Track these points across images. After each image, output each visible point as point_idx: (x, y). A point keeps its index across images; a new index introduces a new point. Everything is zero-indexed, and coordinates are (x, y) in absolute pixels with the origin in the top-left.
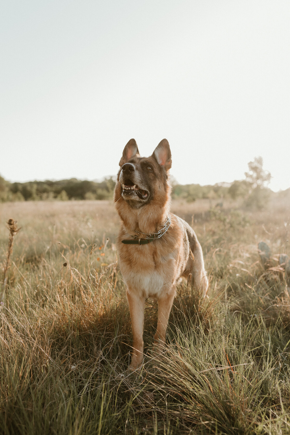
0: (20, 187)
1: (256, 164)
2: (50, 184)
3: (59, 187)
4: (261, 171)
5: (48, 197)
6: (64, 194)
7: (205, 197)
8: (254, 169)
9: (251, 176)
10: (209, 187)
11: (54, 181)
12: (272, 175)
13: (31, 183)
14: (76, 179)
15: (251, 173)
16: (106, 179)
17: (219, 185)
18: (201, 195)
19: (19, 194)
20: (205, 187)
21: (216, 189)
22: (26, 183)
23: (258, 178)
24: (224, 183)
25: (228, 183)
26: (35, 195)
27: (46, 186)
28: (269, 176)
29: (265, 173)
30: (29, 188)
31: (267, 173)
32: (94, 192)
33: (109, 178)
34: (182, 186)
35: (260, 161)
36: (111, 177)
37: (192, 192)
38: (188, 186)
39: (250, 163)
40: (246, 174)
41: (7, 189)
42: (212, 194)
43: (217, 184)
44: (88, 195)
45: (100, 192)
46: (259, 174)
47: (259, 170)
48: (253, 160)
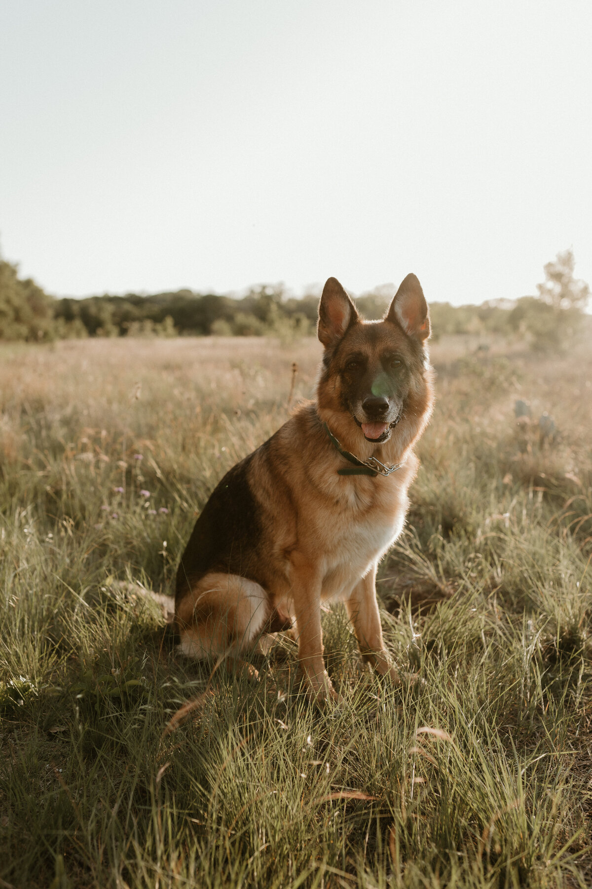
0: (75, 308)
1: (559, 268)
2: (136, 301)
3: (156, 309)
4: (570, 280)
5: (141, 330)
6: (169, 321)
7: (460, 331)
8: (557, 277)
9: (550, 292)
10: (470, 310)
11: (144, 295)
13: (96, 300)
14: (188, 291)
15: (550, 285)
16: (252, 292)
17: (493, 305)
18: (450, 327)
19: (78, 323)
20: (462, 309)
21: (485, 313)
22: (87, 300)
23: (562, 296)
24: (502, 300)
25: (509, 301)
26: (110, 326)
27: (127, 307)
28: (585, 290)
29: (576, 288)
30: (93, 310)
31: (581, 285)
32: (230, 318)
33: (258, 290)
35: (567, 260)
36: (264, 287)
39: (549, 266)
40: (540, 287)
41: (50, 313)
42: (474, 324)
43: (486, 303)
44: (219, 325)
45: (241, 318)
46: (565, 286)
47: (565, 280)
48: (553, 259)
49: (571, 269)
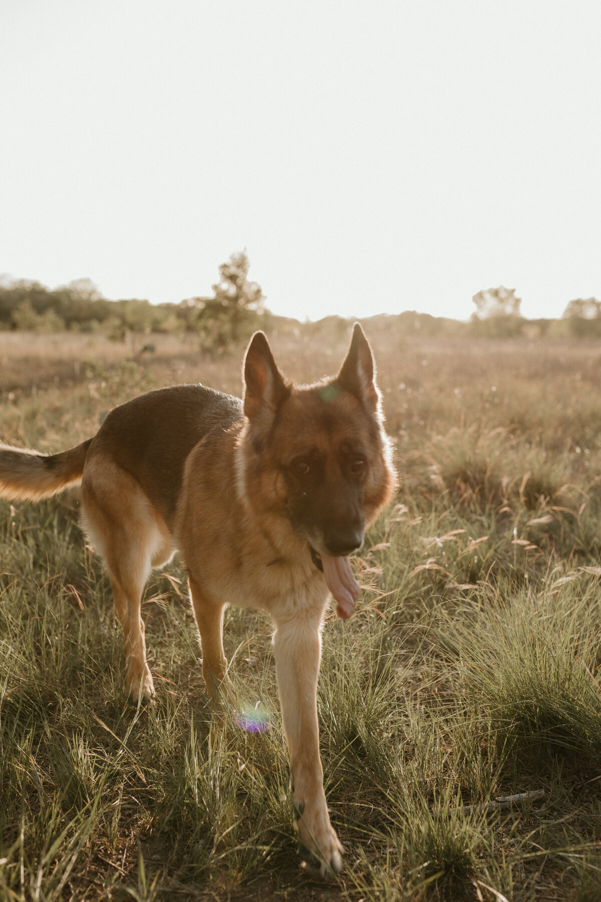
1: (233, 270)
4: (244, 282)
8: (232, 278)
9: (225, 293)
10: (169, 308)
12: (264, 293)
15: (225, 285)
17: (190, 304)
18: (148, 324)
20: (160, 307)
21: (182, 312)
28: (258, 292)
29: (249, 291)
31: (254, 288)
34: (110, 303)
35: (241, 263)
37: (130, 318)
38: (123, 303)
39: (225, 266)
40: (216, 287)
42: (171, 322)
43: (185, 302)
46: (240, 288)
47: (239, 281)
48: (227, 261)
49: (245, 271)
